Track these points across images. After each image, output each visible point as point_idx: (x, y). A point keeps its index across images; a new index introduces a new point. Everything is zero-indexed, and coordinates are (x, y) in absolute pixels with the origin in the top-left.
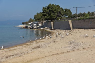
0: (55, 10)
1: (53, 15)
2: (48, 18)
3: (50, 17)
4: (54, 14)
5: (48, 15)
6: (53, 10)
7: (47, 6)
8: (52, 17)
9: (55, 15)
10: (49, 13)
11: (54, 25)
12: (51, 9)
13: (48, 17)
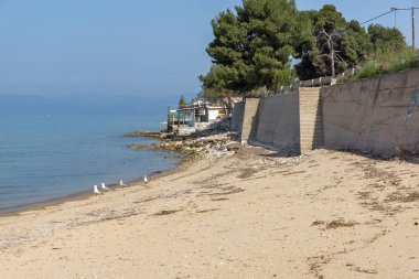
0: (284, 29)
1: (268, 60)
2: (240, 76)
3: (251, 68)
4: (277, 53)
5: (240, 62)
6: (272, 28)
7: (236, 8)
8: (264, 71)
9: (279, 58)
10: (247, 48)
11: (256, 121)
12: (258, 23)
13: (243, 72)
